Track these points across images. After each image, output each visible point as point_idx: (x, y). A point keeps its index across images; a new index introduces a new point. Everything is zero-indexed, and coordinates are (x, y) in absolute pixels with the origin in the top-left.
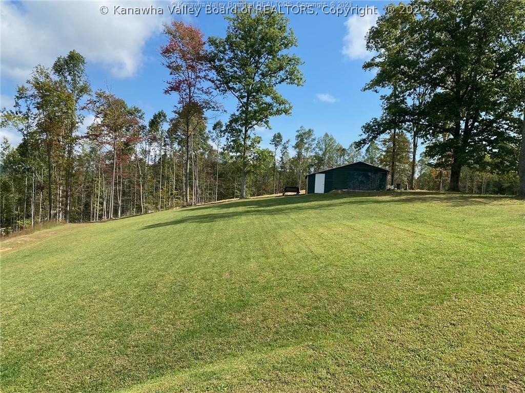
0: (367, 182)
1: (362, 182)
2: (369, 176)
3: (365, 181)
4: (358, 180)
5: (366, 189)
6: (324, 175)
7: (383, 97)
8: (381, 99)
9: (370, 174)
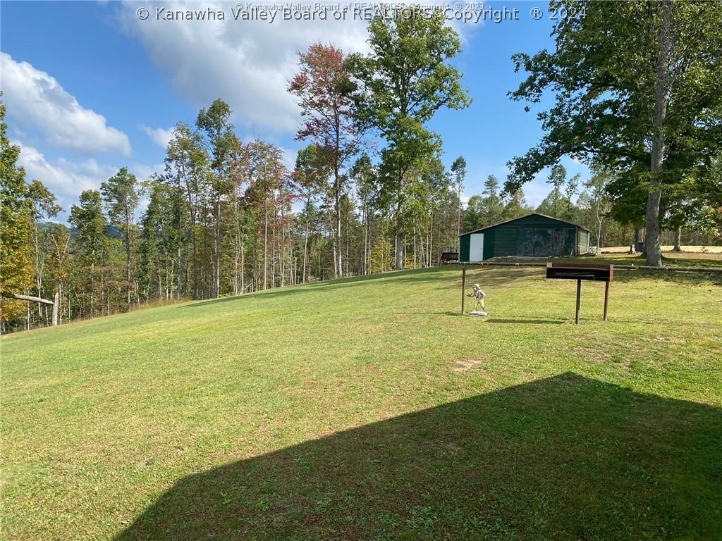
0: (545, 243)
1: (537, 244)
2: (550, 235)
3: (542, 243)
4: (532, 242)
5: (544, 254)
6: (482, 235)
7: (542, 116)
8: (539, 119)
9: (550, 232)
